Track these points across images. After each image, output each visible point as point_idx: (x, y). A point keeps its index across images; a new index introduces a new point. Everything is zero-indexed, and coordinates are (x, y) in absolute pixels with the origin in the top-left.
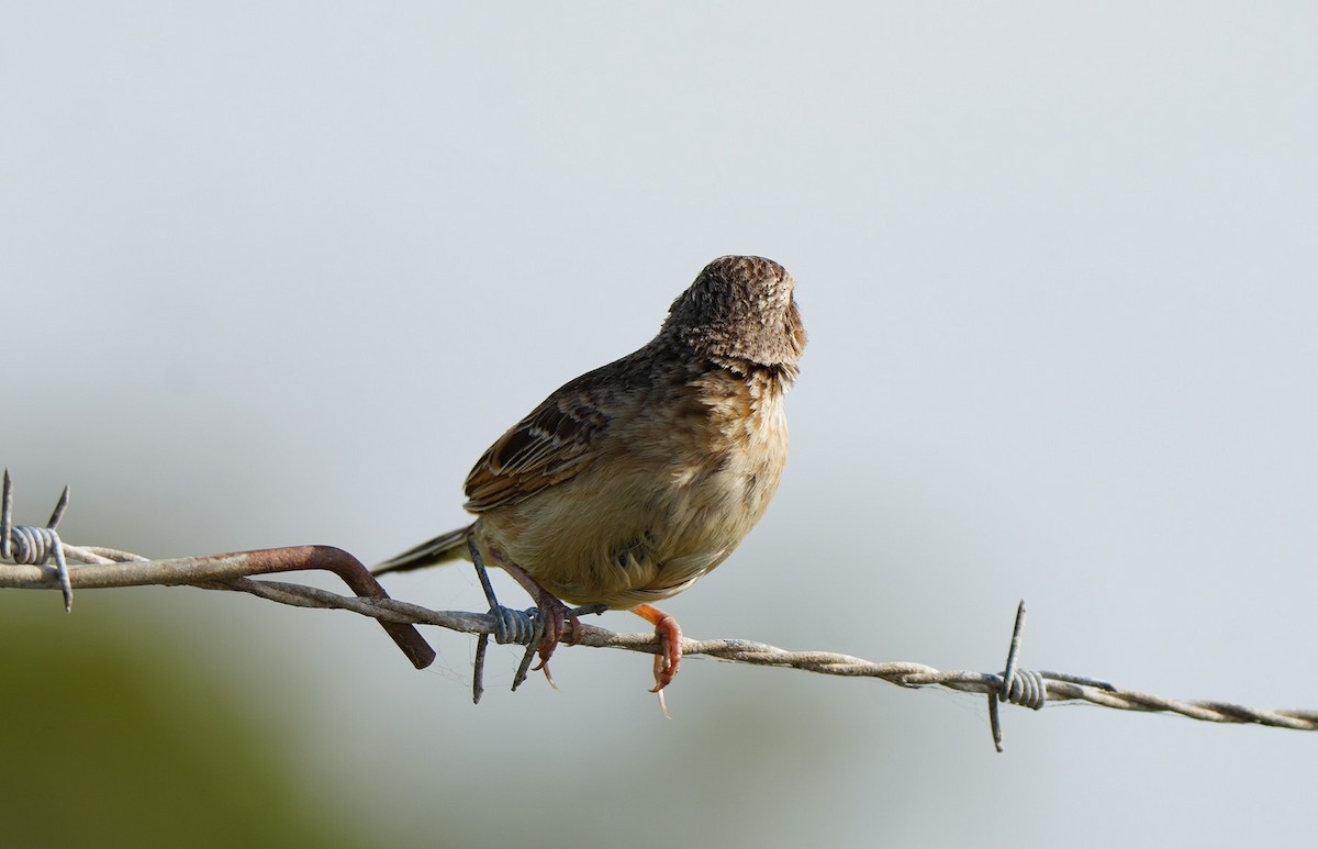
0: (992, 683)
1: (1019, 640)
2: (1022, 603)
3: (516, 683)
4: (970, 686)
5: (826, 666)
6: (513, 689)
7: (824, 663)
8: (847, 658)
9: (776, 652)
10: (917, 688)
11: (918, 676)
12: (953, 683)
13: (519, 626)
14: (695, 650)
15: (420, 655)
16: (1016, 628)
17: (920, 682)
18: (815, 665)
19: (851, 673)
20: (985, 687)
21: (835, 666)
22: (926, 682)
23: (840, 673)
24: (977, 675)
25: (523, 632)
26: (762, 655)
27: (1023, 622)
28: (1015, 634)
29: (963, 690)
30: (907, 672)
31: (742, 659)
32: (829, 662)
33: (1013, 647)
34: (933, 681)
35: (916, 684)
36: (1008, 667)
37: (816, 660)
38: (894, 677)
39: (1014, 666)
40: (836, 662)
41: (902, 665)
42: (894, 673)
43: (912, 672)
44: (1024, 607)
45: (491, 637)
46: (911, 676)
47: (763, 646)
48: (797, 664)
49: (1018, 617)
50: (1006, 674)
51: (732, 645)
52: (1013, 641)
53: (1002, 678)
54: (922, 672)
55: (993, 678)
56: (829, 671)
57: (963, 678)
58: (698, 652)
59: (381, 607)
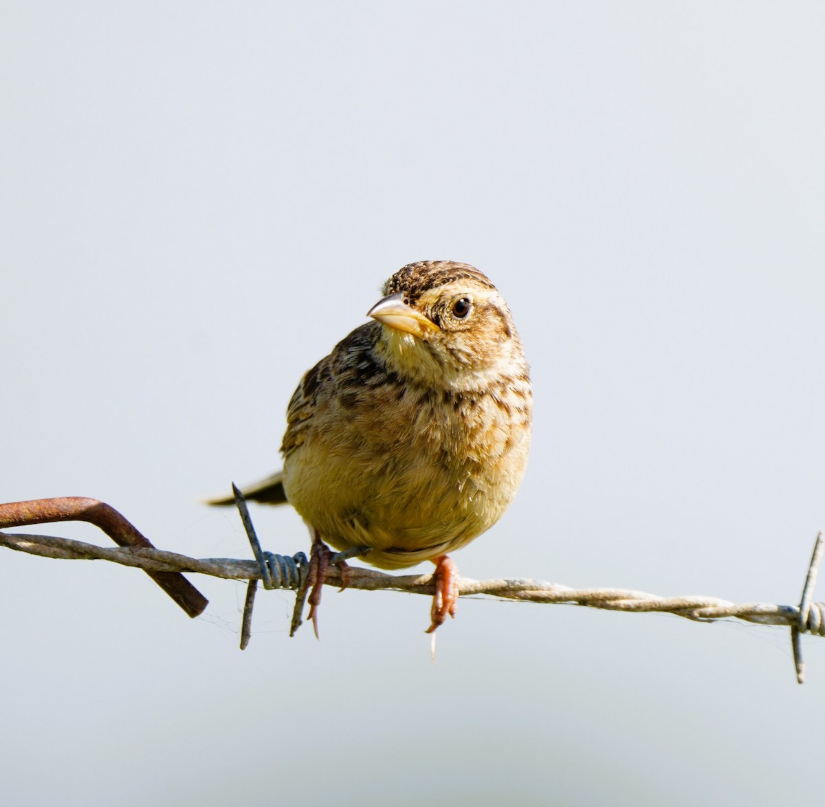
0: (789, 615)
1: (815, 571)
2: (820, 534)
3: (294, 628)
4: (766, 618)
5: (612, 603)
6: (292, 635)
7: (610, 599)
8: (635, 593)
9: (559, 589)
10: (710, 621)
11: (710, 610)
12: (748, 615)
13: (284, 571)
14: (472, 589)
15: (193, 603)
16: (813, 559)
17: (712, 615)
18: (601, 602)
19: (638, 609)
20: (783, 618)
21: (622, 603)
22: (718, 615)
23: (628, 609)
24: (773, 607)
25: (288, 576)
26: (544, 593)
27: (820, 553)
28: (811, 564)
29: (759, 622)
30: (697, 606)
31: (524, 598)
32: (616, 598)
33: (808, 578)
34: (725, 614)
35: (710, 617)
36: (803, 598)
37: (601, 596)
38: (684, 611)
39: (808, 596)
40: (623, 598)
41: (691, 599)
42: (685, 608)
43: (704, 606)
44: (822, 538)
45: (260, 583)
46: (703, 610)
47: (546, 584)
48: (583, 601)
49: (816, 548)
50: (801, 606)
51: (513, 584)
52: (809, 572)
53: (798, 609)
54: (714, 606)
55: (790, 610)
56: (616, 608)
57: (758, 610)
58: (476, 592)
59: (140, 556)
